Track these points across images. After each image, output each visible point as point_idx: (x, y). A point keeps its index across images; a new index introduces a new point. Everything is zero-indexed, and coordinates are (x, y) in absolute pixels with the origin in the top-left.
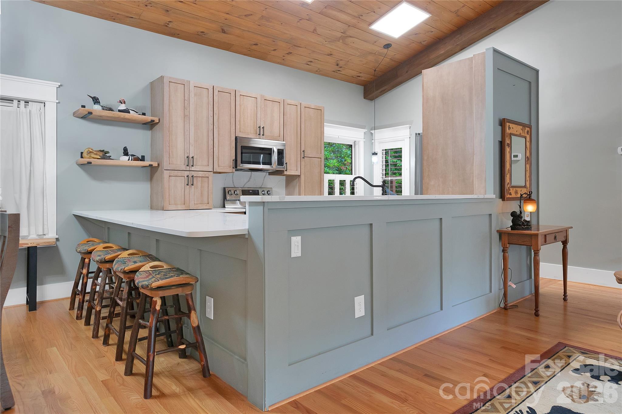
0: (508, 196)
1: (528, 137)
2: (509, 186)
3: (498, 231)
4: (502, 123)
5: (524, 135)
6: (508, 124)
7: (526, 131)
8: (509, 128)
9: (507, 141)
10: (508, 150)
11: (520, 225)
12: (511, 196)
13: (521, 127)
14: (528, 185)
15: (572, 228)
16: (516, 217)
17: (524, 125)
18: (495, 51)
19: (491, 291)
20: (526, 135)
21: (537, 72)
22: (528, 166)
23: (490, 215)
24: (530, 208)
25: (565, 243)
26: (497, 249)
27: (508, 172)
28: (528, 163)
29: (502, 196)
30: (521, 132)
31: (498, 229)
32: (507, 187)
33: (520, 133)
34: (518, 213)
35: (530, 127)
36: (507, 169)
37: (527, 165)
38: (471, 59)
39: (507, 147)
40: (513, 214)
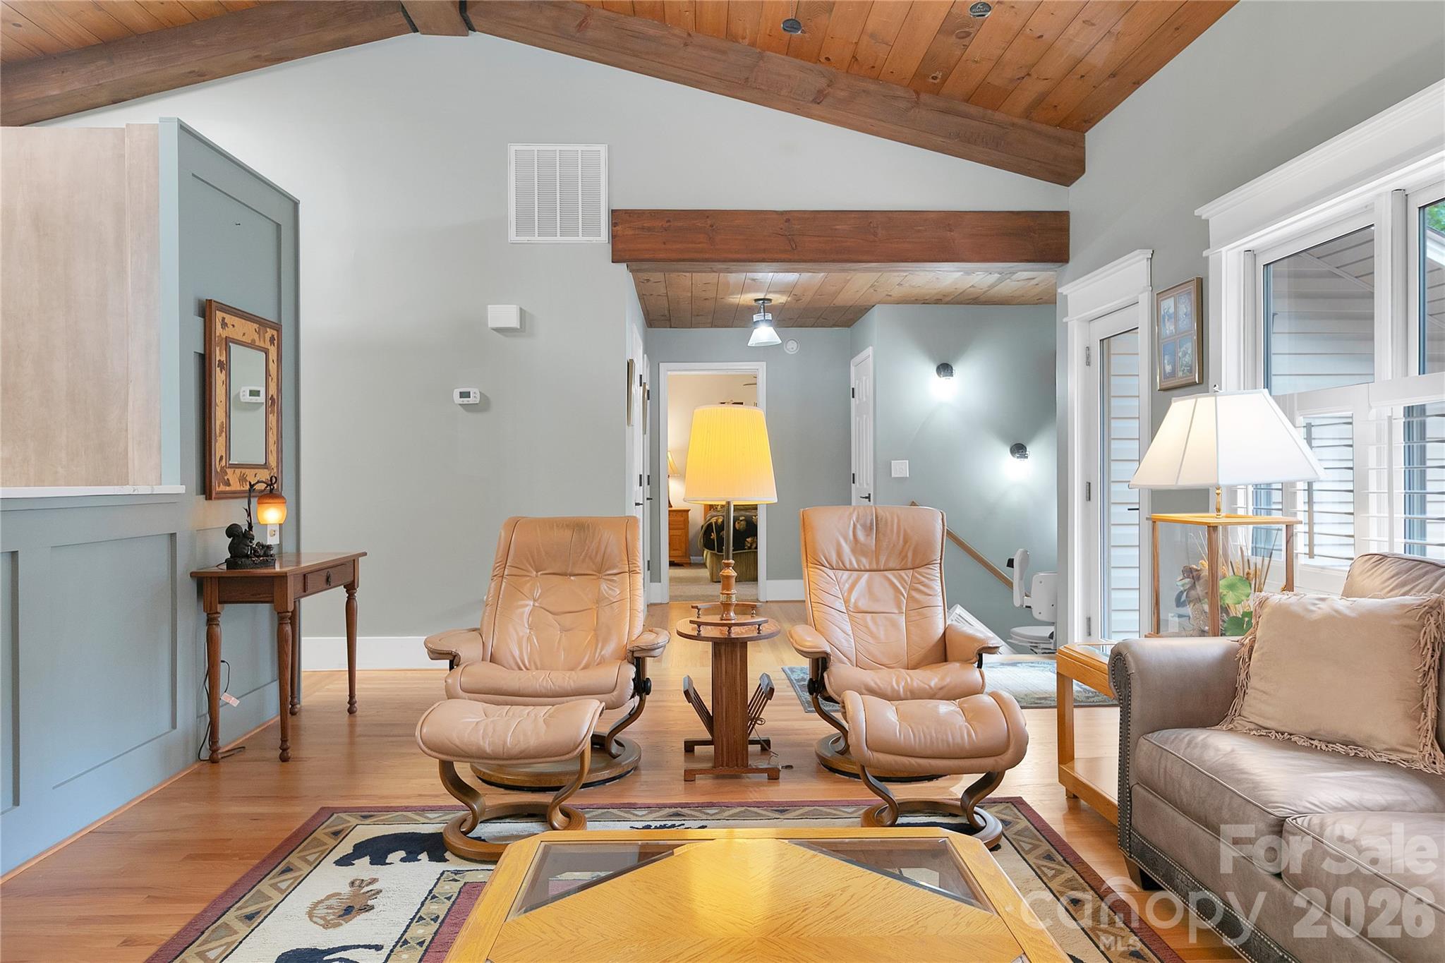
0: (223, 488)
1: (273, 351)
2: (223, 463)
3: (193, 575)
4: (206, 310)
5: (262, 344)
6: (219, 315)
7: (268, 336)
8: (224, 325)
9: (219, 355)
10: (219, 376)
11: (247, 556)
12: (228, 489)
13: (256, 326)
14: (273, 461)
15: (365, 554)
16: (239, 537)
17: (262, 323)
18: (184, 129)
19: (174, 726)
20: (267, 345)
21: (296, 204)
22: (273, 418)
23: (173, 536)
24: (271, 515)
25: (351, 588)
26: (190, 620)
27: (221, 432)
28: (272, 412)
29: (206, 490)
30: (256, 337)
31: (194, 570)
32: (217, 465)
33: (253, 341)
34: (245, 527)
35: (277, 327)
36: (218, 423)
37: (271, 416)
38: (120, 134)
39: (218, 369)
40: (232, 531)
